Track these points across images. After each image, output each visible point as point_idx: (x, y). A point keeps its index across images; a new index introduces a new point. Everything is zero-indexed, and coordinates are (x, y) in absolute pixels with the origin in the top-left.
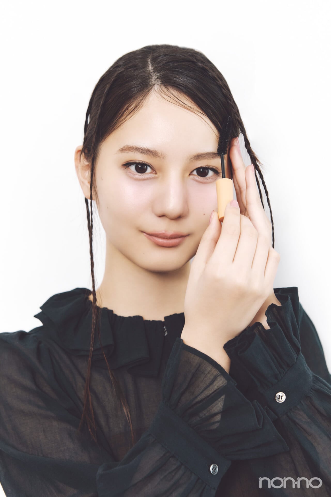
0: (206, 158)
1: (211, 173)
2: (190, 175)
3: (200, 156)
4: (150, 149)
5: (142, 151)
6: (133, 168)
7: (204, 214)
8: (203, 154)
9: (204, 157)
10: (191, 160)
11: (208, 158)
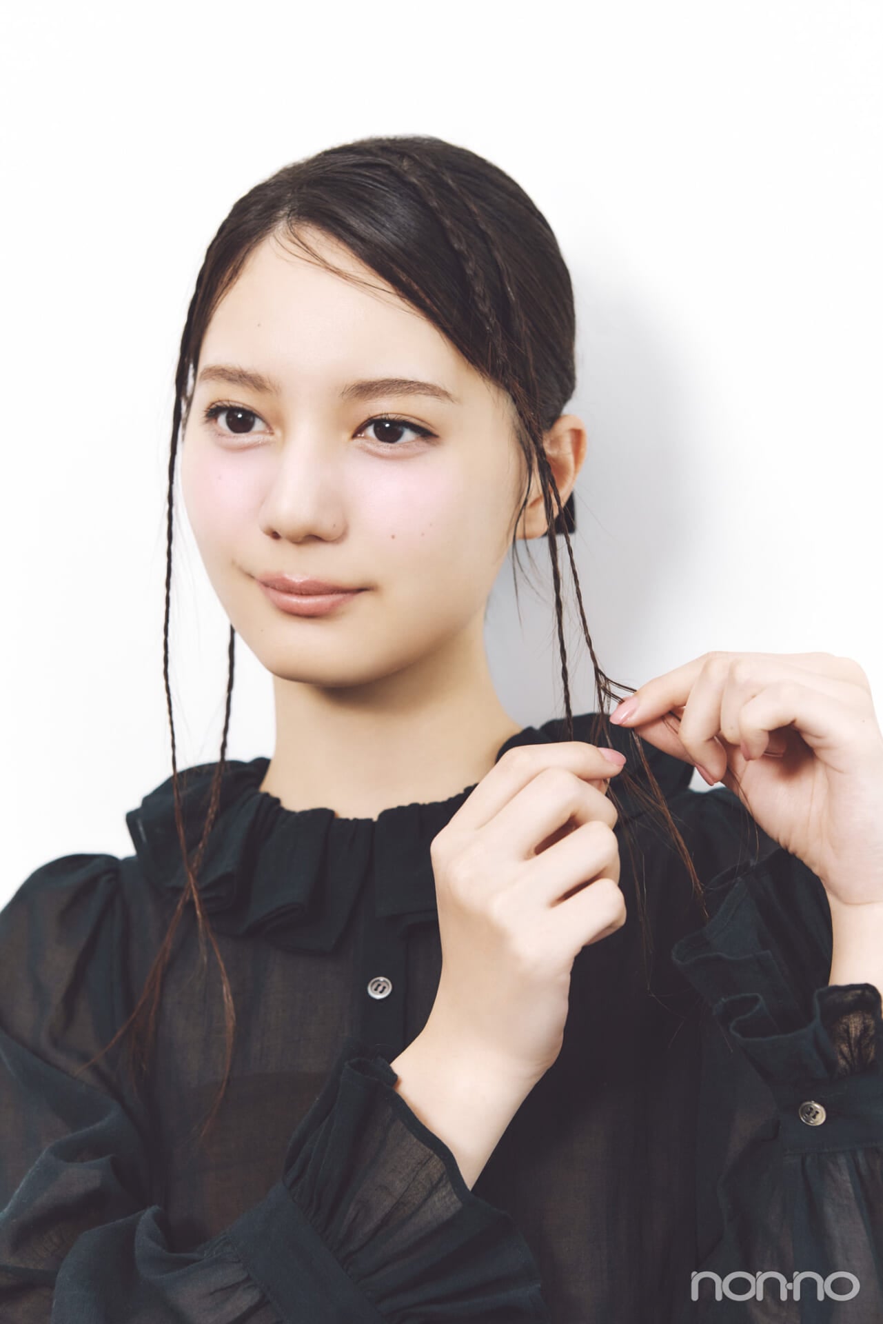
0: (383, 393)
1: (408, 435)
2: (354, 436)
3: (367, 388)
4: (246, 372)
5: (232, 377)
6: (222, 419)
7: (393, 537)
8: (374, 382)
9: (380, 391)
10: (345, 397)
11: (389, 393)
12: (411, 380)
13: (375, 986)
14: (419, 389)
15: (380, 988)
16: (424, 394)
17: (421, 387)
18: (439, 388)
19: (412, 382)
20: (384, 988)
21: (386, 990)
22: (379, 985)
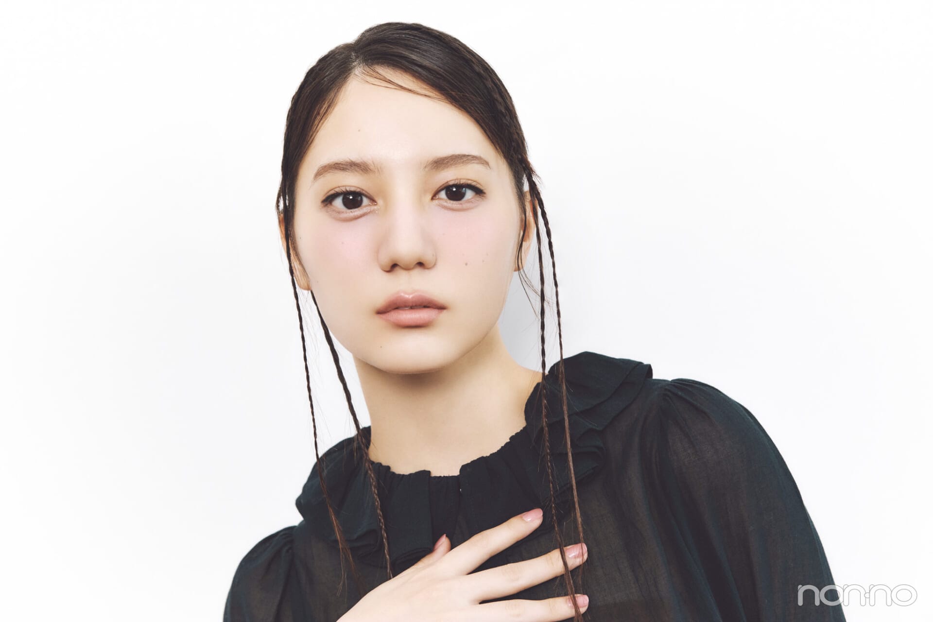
0: (451, 165)
1: (469, 194)
2: (432, 199)
3: (441, 162)
4: (355, 161)
8: (445, 158)
9: (449, 164)
10: (427, 169)
11: (456, 164)
12: (468, 154)
14: (473, 160)
16: (477, 164)
17: (474, 158)
19: (468, 156)
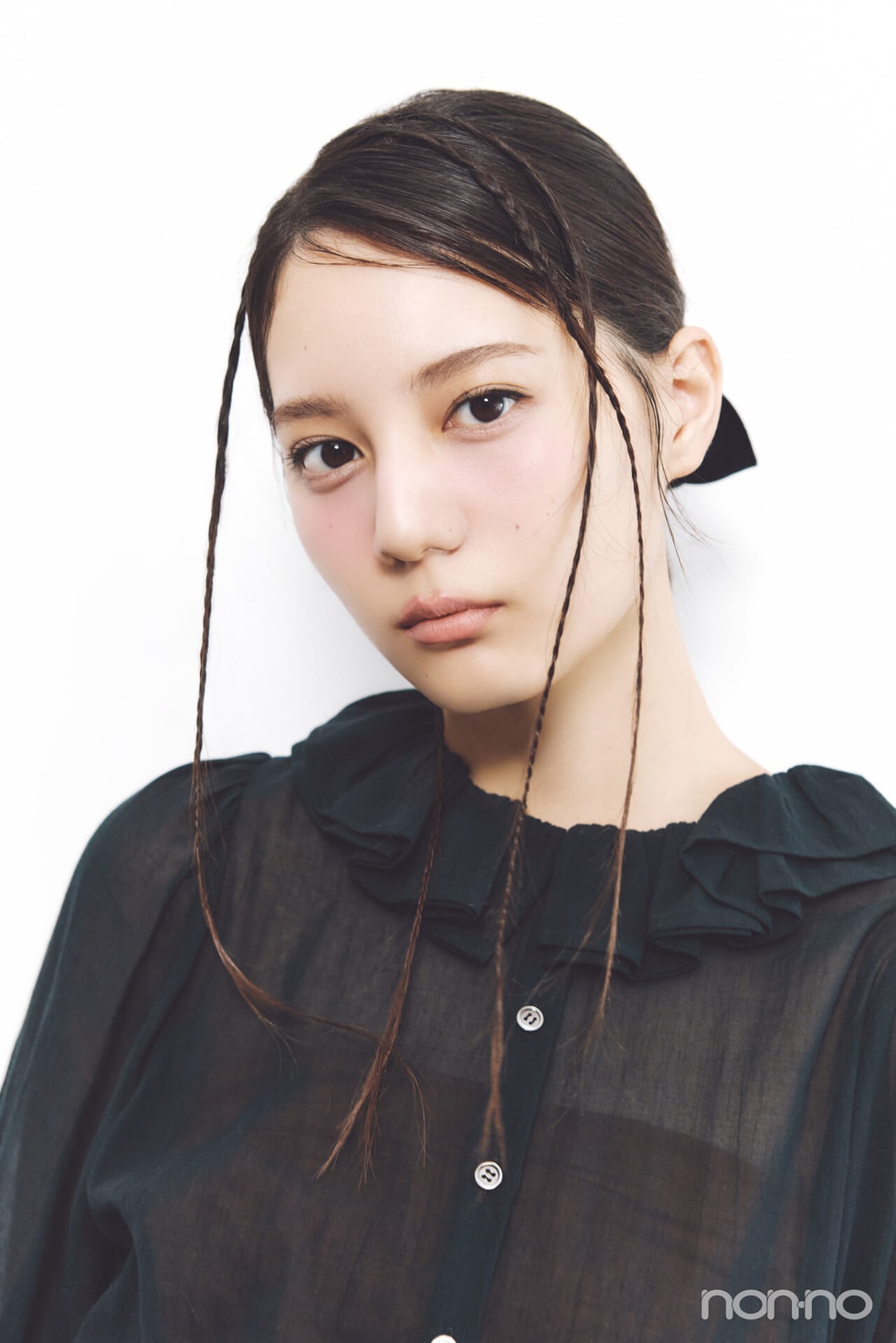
2: (444, 429)
8: (441, 362)
9: (450, 370)
12: (478, 346)
13: (526, 1014)
15: (530, 1019)
16: (498, 356)
17: (492, 350)
18: (513, 344)
19: (480, 348)
20: (535, 1019)
21: (536, 1022)
22: (530, 1015)
